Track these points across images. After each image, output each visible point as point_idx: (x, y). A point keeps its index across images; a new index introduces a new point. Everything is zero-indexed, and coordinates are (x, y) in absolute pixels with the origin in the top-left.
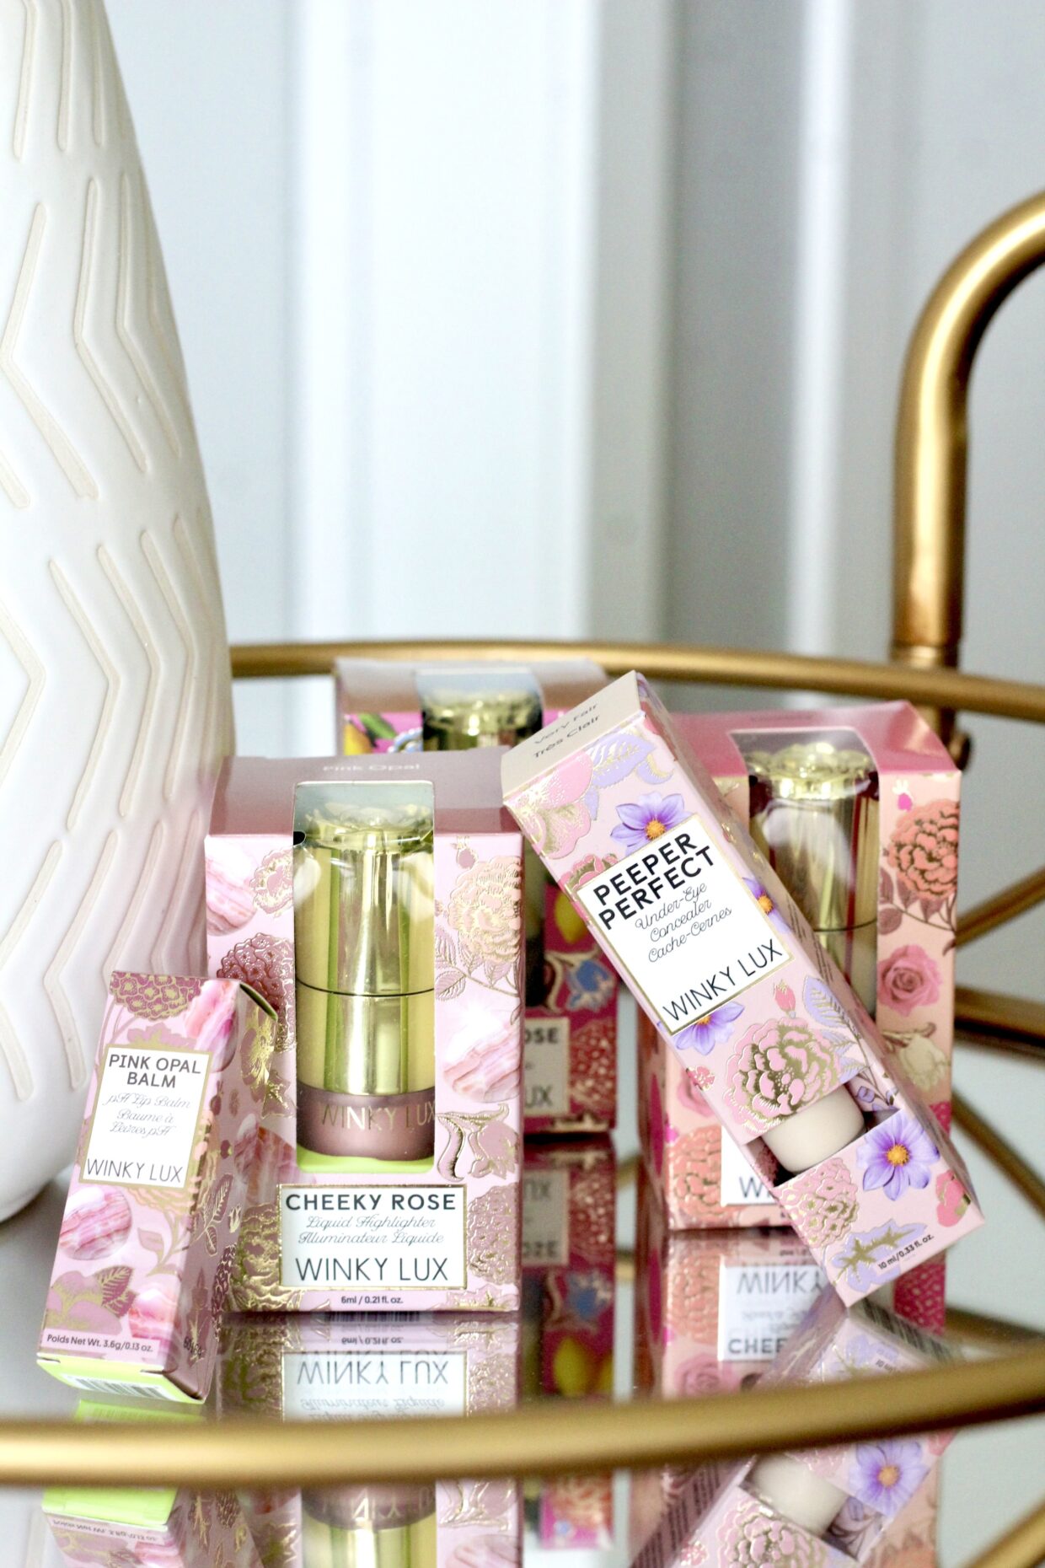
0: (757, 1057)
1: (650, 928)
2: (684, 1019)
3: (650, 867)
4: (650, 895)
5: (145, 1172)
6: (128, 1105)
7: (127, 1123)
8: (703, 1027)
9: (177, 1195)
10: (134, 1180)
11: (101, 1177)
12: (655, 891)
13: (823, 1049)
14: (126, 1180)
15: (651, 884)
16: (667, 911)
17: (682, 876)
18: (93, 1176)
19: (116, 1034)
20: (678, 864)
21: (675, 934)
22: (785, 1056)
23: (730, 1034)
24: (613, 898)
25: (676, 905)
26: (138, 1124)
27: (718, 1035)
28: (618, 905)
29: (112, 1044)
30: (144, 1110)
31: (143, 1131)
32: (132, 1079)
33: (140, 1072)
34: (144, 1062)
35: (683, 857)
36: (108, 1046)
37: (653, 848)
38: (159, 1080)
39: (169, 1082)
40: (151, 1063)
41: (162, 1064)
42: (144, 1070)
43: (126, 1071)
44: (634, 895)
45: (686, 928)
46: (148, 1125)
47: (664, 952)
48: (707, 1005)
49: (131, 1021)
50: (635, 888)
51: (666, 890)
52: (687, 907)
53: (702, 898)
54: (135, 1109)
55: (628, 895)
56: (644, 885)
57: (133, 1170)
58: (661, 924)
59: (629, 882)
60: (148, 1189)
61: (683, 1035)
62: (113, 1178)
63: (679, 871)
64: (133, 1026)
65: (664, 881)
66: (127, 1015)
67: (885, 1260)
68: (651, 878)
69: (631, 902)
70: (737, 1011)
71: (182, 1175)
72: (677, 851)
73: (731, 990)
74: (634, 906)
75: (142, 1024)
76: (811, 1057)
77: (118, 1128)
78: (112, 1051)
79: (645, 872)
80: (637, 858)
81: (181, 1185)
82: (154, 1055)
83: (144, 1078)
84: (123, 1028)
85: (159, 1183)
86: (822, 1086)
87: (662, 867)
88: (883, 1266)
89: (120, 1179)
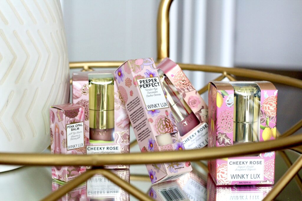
0: (161, 121)
1: (147, 91)
2: (150, 109)
3: (149, 81)
4: (148, 86)
5: (78, 146)
6: (72, 135)
7: (73, 138)
8: (153, 112)
9: (83, 148)
10: (76, 148)
11: (71, 149)
12: (149, 85)
13: (172, 125)
14: (75, 148)
15: (149, 84)
16: (151, 90)
17: (154, 85)
18: (69, 149)
19: (67, 122)
20: (154, 83)
21: (152, 94)
22: (165, 123)
23: (157, 115)
24: (142, 83)
25: (152, 89)
26: (75, 138)
27: (155, 114)
28: (143, 85)
29: (67, 124)
30: (75, 135)
31: (76, 138)
32: (72, 130)
33: (73, 128)
34: (73, 126)
35: (155, 82)
36: (66, 125)
37: (151, 79)
38: (76, 129)
39: (78, 129)
40: (74, 126)
41: (76, 126)
42: (74, 128)
43: (71, 129)
44: (146, 85)
45: (153, 94)
46: (76, 137)
47: (149, 96)
48: (154, 108)
49: (69, 119)
50: (146, 84)
51: (151, 86)
52: (154, 91)
53: (157, 90)
54: (73, 135)
55: (145, 84)
56: (148, 84)
57: (75, 146)
58: (150, 91)
59: (145, 82)
60: (78, 148)
61: (149, 112)
62: (73, 148)
63: (154, 84)
64: (70, 120)
65: (151, 85)
66: (68, 118)
67: (176, 168)
68: (149, 83)
69: (145, 85)
70: (159, 112)
71: (83, 144)
72: (154, 81)
73: (159, 108)
74: (145, 86)
75: (71, 119)
76: (170, 125)
77: (72, 139)
78: (67, 125)
79: (148, 82)
80: (148, 79)
81: (83, 146)
82: (75, 124)
83: (74, 129)
84: (68, 120)
85: (80, 147)
86: (170, 131)
87: (151, 82)
88: (175, 169)
89: (74, 148)
